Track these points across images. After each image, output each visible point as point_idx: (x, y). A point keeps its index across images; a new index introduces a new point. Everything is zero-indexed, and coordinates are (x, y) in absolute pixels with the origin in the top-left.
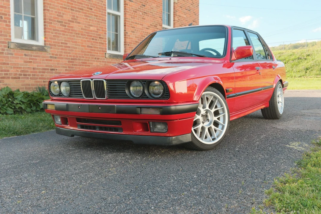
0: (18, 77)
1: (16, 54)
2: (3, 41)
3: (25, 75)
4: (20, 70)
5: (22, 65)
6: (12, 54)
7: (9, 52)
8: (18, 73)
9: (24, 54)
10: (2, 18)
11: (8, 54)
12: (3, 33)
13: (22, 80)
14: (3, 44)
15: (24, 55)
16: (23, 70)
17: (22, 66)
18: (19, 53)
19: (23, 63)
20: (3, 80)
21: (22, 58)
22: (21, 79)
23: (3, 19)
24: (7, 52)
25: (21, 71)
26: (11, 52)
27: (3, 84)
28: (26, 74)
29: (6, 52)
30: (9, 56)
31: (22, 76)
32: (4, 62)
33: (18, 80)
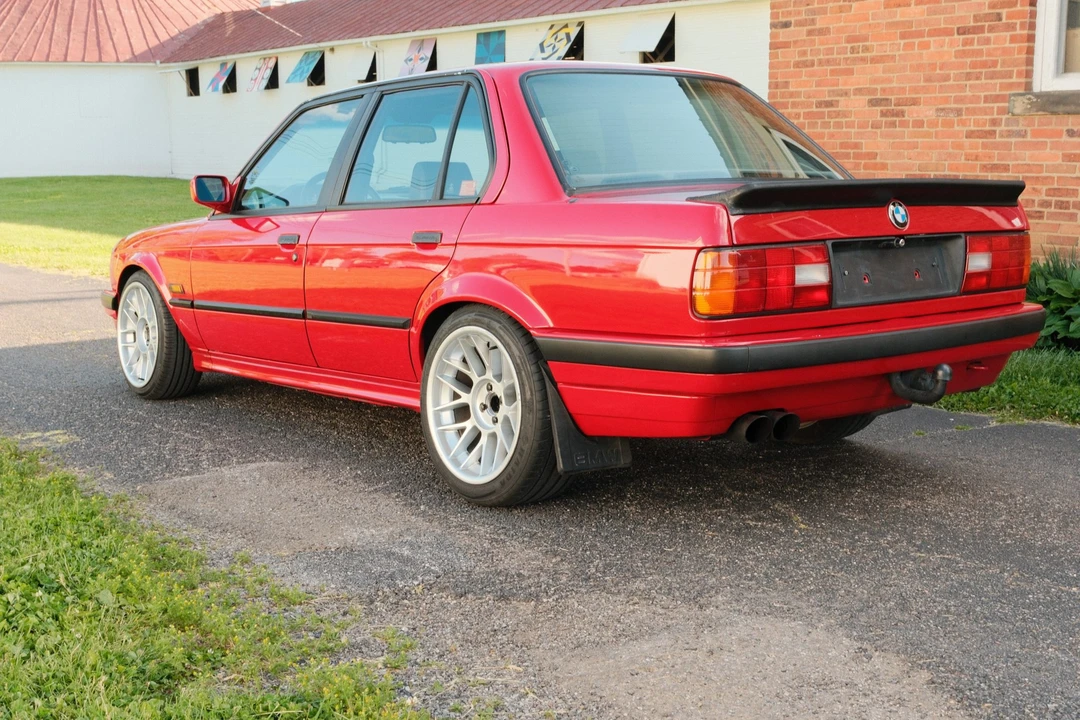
0: (1037, 212)
1: (1035, 134)
2: (998, 92)
3: (1061, 205)
4: (1045, 188)
5: (1055, 169)
6: (1023, 133)
7: (1015, 128)
8: (1037, 199)
9: (1065, 128)
10: (1000, 19)
11: (1010, 134)
12: (999, 68)
13: (1050, 222)
14: (996, 105)
15: (1065, 133)
16: (1056, 186)
17: (1055, 175)
18: (1050, 127)
19: (1060, 161)
21: (1055, 146)
22: (1045, 221)
23: (1004, 20)
24: (1006, 128)
25: (1051, 192)
26: (1021, 127)
28: (1068, 202)
29: (1003, 127)
30: (1013, 140)
31: (1053, 209)
32: (996, 162)
33: (1037, 221)
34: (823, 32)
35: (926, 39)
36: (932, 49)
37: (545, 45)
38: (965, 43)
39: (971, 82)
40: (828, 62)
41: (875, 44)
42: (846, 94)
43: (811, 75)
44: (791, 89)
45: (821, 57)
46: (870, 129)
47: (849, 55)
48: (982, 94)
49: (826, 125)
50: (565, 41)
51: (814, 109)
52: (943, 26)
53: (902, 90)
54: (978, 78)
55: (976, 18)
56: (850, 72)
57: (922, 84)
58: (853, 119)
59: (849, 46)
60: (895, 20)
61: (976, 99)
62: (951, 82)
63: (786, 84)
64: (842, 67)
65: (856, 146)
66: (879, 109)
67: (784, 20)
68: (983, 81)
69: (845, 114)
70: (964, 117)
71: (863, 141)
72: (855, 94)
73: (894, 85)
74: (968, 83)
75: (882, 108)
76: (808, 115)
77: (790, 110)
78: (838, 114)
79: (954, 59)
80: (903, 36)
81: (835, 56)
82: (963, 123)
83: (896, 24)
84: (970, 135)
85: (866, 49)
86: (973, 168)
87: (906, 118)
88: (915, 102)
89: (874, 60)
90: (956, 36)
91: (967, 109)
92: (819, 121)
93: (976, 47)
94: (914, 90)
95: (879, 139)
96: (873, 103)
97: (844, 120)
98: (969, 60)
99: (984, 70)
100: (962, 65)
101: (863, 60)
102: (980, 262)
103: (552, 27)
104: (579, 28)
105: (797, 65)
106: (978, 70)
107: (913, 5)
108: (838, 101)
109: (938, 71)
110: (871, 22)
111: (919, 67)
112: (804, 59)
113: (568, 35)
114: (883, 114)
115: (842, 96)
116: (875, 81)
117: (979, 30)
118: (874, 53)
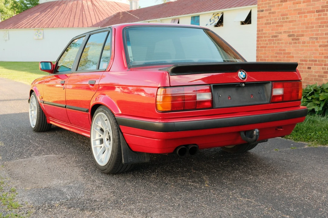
20: (326, 75)
27: (326, 80)
34: (274, 13)
35: (306, 14)
36: (308, 18)
37: (211, 20)
38: (319, 15)
39: (321, 28)
40: (275, 23)
41: (290, 16)
42: (281, 33)
43: (270, 27)
44: (264, 32)
45: (273, 21)
46: (288, 45)
47: (282, 20)
48: (324, 32)
49: (274, 43)
50: (217, 18)
51: (271, 38)
52: (311, 10)
53: (299, 31)
54: (323, 27)
55: (322, 7)
56: (282, 26)
57: (305, 29)
58: (283, 41)
59: (282, 17)
60: (296, 8)
61: (322, 34)
62: (314, 29)
63: (262, 30)
64: (279, 24)
65: (284, 50)
66: (291, 38)
67: (262, 9)
68: (325, 28)
69: (281, 40)
70: (318, 40)
71: (286, 49)
72: (284, 33)
73: (296, 30)
74: (320, 29)
75: (292, 37)
76: (269, 40)
77: (263, 39)
78: (278, 40)
79: (315, 21)
80: (299, 14)
81: (277, 21)
82: (318, 42)
83: (297, 10)
84: (320, 46)
85: (287, 18)
86: (321, 57)
87: (300, 41)
88: (303, 35)
89: (290, 22)
90: (316, 13)
91: (319, 37)
92: (272, 42)
93: (322, 16)
94: (303, 31)
95: (291, 48)
96: (289, 36)
97: (280, 42)
98: (320, 21)
99: (325, 24)
100: (318, 23)
101: (286, 22)
102: (279, 91)
103: (214, 14)
104: (222, 14)
105: (266, 24)
106: (323, 24)
107: (302, 3)
108: (278, 36)
109: (310, 25)
110: (289, 9)
111: (304, 24)
112: (268, 22)
113: (218, 17)
114: (293, 40)
115: (279, 34)
116: (290, 29)
117: (323, 11)
118: (290, 20)
